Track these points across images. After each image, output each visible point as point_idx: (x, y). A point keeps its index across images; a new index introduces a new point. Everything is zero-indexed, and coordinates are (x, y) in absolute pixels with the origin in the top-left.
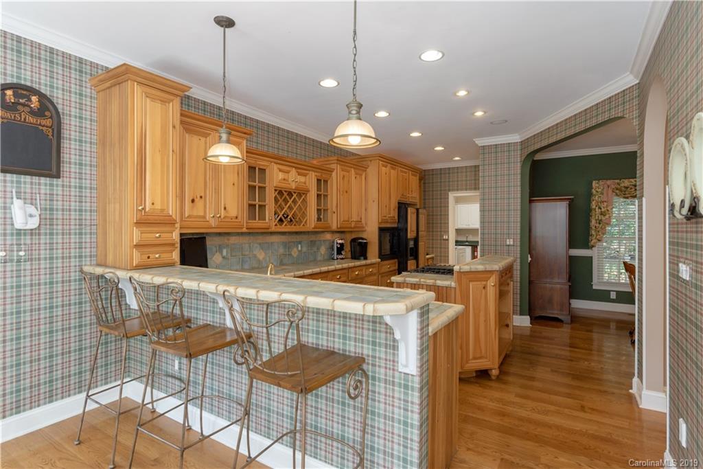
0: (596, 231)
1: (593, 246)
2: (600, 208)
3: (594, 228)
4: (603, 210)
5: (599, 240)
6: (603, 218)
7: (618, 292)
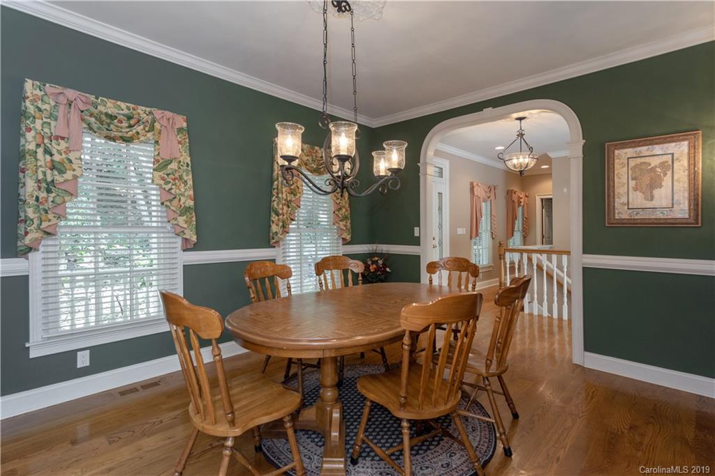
0: (37, 209)
1: (30, 249)
2: (48, 152)
3: (32, 202)
4: (57, 158)
5: (48, 234)
6: (59, 178)
7: (94, 351)
